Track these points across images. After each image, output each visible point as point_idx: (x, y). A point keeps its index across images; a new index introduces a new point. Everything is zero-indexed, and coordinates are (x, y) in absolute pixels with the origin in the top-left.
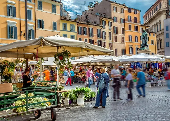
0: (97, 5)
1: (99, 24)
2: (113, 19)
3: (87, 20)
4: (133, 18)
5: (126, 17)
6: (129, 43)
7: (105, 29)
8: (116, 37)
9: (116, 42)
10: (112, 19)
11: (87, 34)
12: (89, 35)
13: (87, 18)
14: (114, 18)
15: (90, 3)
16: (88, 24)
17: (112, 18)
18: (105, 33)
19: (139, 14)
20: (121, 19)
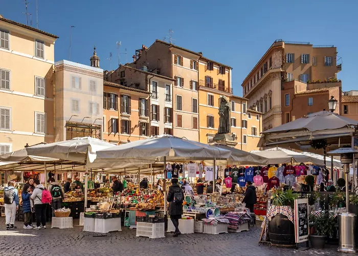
0: (144, 51)
1: (144, 89)
2: (175, 81)
3: (121, 80)
4: (216, 82)
5: (202, 78)
6: (207, 130)
7: (157, 100)
8: (180, 118)
9: (181, 128)
10: (173, 80)
11: (115, 108)
12: (122, 111)
13: (122, 77)
14: (175, 77)
15: (136, 51)
16: (120, 88)
17: (173, 78)
18: (157, 107)
19: (229, 74)
20: (191, 82)
